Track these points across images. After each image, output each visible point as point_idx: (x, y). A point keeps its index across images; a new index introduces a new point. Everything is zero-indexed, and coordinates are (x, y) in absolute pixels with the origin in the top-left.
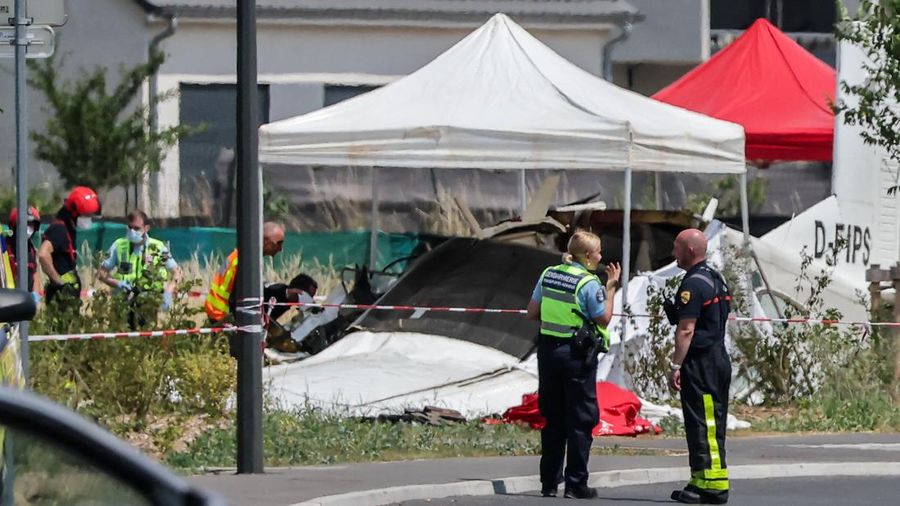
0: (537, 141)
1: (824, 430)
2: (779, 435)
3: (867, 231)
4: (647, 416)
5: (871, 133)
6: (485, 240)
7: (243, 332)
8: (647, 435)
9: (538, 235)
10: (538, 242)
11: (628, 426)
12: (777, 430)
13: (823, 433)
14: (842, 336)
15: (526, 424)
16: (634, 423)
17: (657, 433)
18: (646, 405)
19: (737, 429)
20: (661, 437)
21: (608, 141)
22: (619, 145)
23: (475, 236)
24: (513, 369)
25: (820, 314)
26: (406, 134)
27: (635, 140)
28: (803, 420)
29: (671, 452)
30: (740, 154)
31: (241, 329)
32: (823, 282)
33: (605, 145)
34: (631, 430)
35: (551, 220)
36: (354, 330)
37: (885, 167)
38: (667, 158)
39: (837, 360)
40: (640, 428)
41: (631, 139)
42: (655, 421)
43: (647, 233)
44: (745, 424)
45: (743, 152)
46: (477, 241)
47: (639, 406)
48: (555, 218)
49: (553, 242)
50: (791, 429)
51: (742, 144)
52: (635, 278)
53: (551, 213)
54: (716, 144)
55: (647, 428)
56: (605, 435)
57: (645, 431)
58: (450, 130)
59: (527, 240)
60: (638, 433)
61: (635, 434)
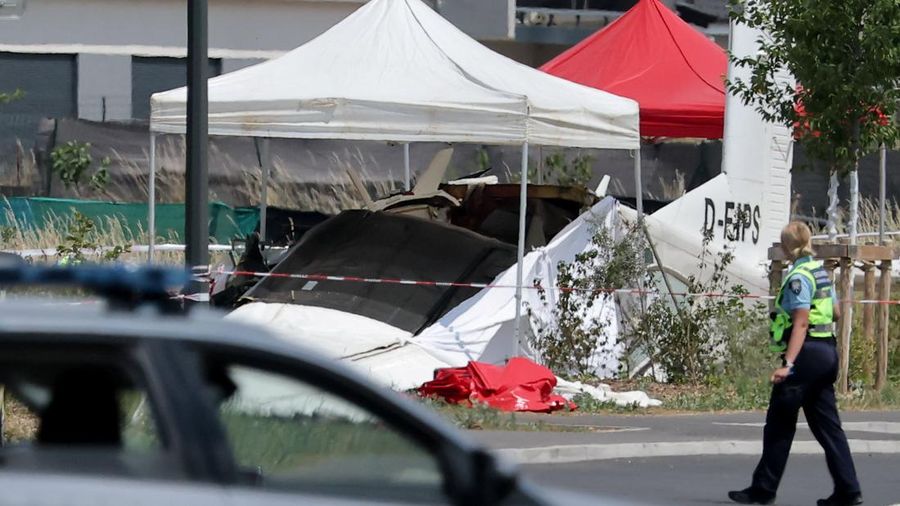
0: (433, 114)
1: (736, 408)
2: (691, 414)
3: (757, 209)
4: (560, 392)
5: (771, 111)
6: (378, 212)
7: (190, 300)
8: (561, 412)
9: (431, 208)
10: (431, 215)
11: (543, 402)
12: (688, 409)
13: (736, 412)
14: (748, 313)
15: (442, 399)
16: (549, 399)
17: (572, 410)
18: (560, 381)
19: (649, 407)
20: (575, 414)
21: (506, 115)
22: (518, 118)
23: (366, 208)
24: (407, 343)
25: (725, 292)
26: (301, 105)
27: (531, 115)
28: (715, 398)
29: (596, 429)
30: (635, 130)
31: (188, 297)
32: (727, 259)
33: (502, 118)
34: (546, 405)
35: (443, 194)
36: (246, 301)
37: (774, 145)
38: (563, 133)
39: (742, 339)
40: (554, 404)
41: (528, 113)
42: (568, 397)
43: (539, 207)
44: (656, 402)
45: (637, 128)
46: (369, 213)
47: (554, 383)
48: (447, 192)
49: (445, 217)
50: (702, 408)
51: (637, 122)
52: (529, 254)
53: (442, 187)
54: (611, 120)
55: (561, 404)
56: (520, 411)
57: (559, 407)
58: (346, 102)
59: (420, 213)
60: (552, 409)
61: (549, 410)
